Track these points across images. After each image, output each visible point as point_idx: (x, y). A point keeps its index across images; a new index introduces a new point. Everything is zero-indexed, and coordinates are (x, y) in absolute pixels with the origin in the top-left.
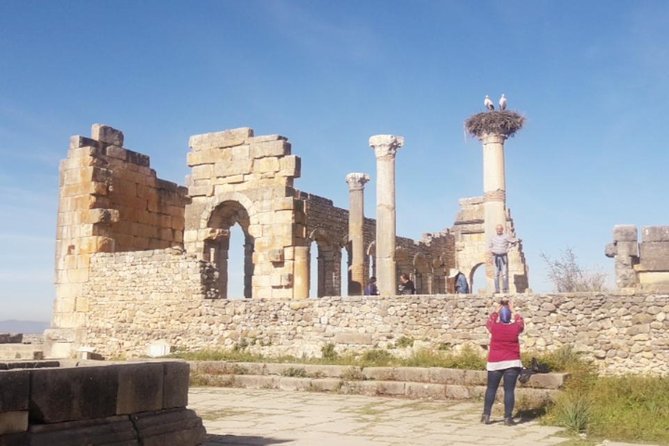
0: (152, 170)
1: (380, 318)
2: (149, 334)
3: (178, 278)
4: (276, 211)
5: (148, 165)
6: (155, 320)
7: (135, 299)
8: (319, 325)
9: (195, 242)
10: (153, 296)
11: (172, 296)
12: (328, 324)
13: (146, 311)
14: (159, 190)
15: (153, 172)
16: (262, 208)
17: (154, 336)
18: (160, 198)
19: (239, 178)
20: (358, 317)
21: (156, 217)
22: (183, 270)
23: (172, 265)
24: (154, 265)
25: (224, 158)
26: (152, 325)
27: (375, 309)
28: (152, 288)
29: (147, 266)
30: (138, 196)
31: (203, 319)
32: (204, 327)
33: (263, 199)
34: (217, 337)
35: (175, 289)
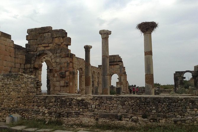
0: (12, 41)
1: (120, 106)
2: (10, 110)
3: (23, 85)
4: (62, 58)
5: (10, 38)
6: (13, 104)
7: (4, 94)
8: (91, 109)
9: (29, 68)
10: (12, 93)
11: (21, 94)
12: (96, 108)
13: (8, 100)
14: (15, 48)
15: (13, 41)
16: (56, 56)
17: (12, 111)
18: (15, 51)
19: (47, 45)
20: (110, 106)
21: (13, 59)
22: (26, 82)
23: (20, 80)
24: (12, 80)
25: (41, 37)
26: (11, 106)
27: (118, 102)
28: (11, 89)
29: (9, 80)
30: (6, 50)
31: (35, 104)
32: (36, 108)
33: (57, 53)
34: (42, 113)
35: (22, 91)
